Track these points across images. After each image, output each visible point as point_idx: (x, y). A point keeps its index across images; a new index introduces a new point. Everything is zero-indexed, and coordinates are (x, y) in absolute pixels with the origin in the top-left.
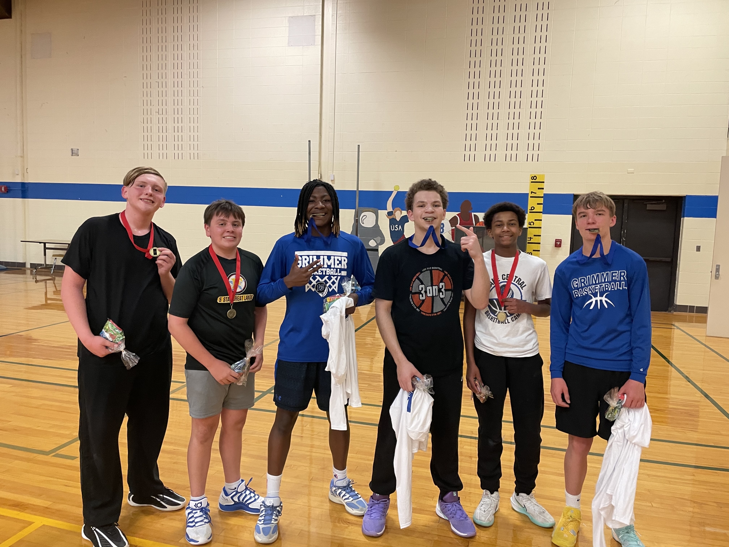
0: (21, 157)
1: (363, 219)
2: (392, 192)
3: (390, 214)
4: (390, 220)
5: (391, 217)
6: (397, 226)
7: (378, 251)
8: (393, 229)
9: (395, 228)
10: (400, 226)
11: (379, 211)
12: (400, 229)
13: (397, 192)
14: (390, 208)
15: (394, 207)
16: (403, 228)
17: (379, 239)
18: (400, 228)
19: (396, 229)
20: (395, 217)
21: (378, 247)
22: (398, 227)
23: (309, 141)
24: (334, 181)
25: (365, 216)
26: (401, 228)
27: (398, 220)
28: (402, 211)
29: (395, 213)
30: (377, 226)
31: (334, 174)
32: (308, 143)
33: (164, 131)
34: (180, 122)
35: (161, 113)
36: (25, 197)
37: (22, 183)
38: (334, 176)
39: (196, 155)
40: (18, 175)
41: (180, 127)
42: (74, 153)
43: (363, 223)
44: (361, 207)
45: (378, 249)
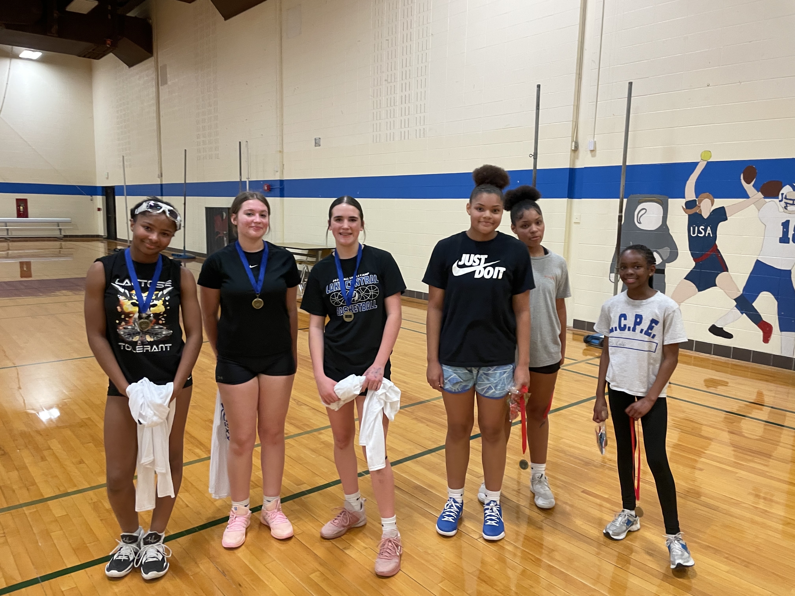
0: (280, 152)
1: (639, 215)
2: (697, 164)
3: (690, 205)
4: (690, 216)
5: (692, 211)
6: (703, 227)
7: (664, 273)
8: (694, 233)
9: (700, 232)
10: (709, 228)
11: (670, 200)
12: (709, 233)
13: (706, 163)
14: (690, 193)
15: (699, 191)
16: (714, 231)
17: (666, 251)
18: (708, 232)
19: (701, 233)
20: (701, 210)
21: (665, 266)
22: (705, 230)
23: (539, 86)
24: (596, 152)
25: (644, 211)
26: (710, 232)
27: (706, 215)
28: (715, 199)
29: (699, 203)
30: (664, 227)
31: (595, 140)
32: (536, 89)
33: (392, 104)
34: (407, 89)
35: (389, 81)
36: (282, 195)
37: (280, 180)
38: (595, 143)
39: (422, 132)
40: (277, 171)
41: (407, 96)
42: (317, 143)
43: (640, 223)
44: (639, 194)
45: (664, 270)
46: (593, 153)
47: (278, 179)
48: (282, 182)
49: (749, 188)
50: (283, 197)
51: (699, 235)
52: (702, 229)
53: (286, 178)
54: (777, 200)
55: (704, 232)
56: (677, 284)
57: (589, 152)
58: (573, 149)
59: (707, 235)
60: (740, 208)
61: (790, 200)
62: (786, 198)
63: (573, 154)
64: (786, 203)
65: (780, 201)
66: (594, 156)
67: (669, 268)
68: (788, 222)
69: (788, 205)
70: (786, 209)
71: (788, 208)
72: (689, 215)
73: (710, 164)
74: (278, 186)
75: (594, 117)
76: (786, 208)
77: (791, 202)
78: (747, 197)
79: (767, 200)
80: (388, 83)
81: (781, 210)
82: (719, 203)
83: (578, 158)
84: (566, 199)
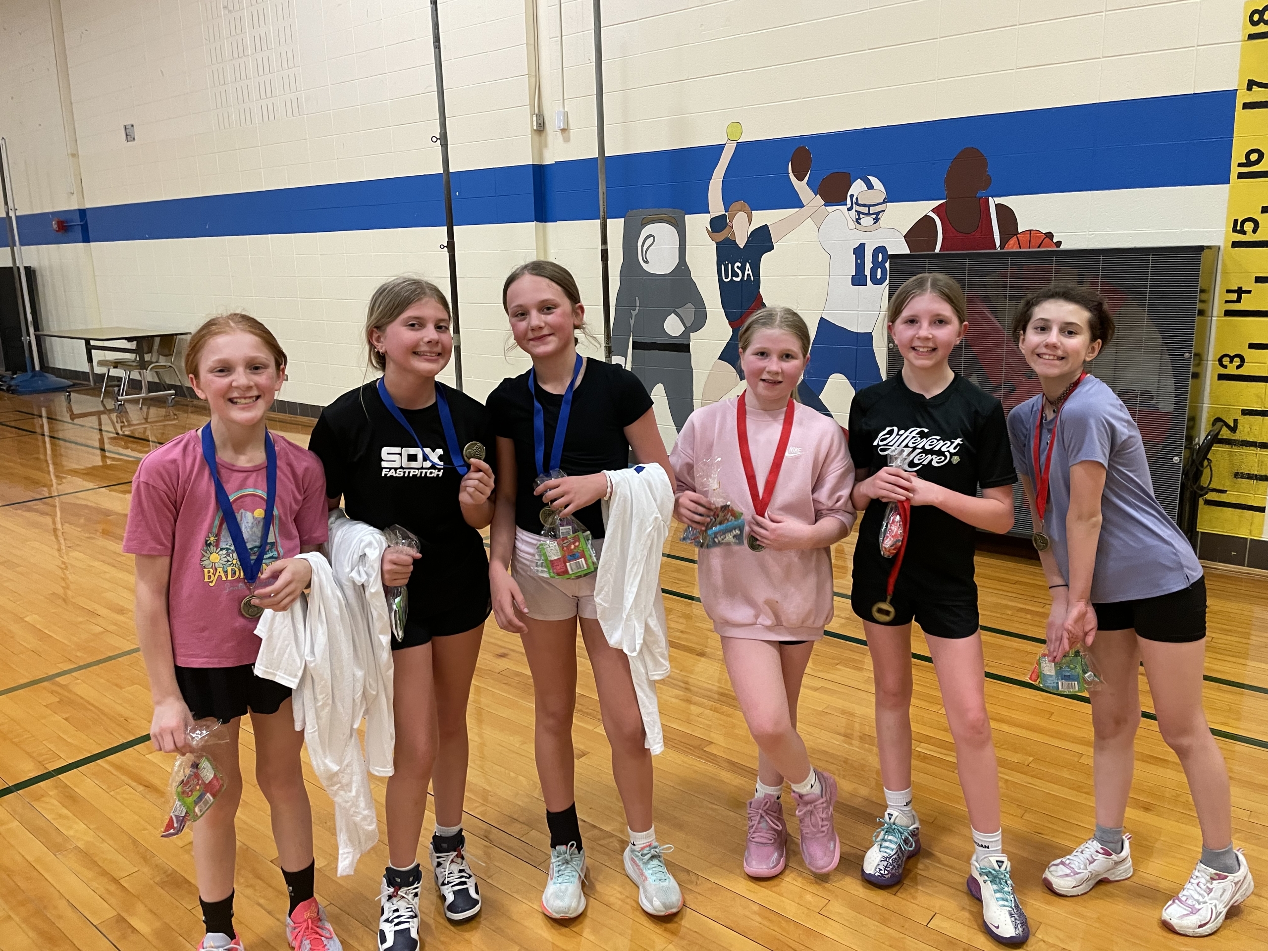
0: (73, 155)
1: (646, 247)
2: (722, 147)
3: (718, 225)
4: (719, 246)
5: (721, 236)
6: (740, 265)
7: (689, 351)
9: (735, 274)
10: (748, 265)
11: (686, 217)
12: (748, 275)
13: (735, 144)
14: (716, 205)
15: (727, 199)
16: (756, 270)
17: (689, 310)
18: (747, 272)
19: (738, 276)
20: (734, 234)
21: (689, 338)
22: (743, 269)
24: (569, 132)
25: (652, 239)
26: (750, 272)
27: (741, 242)
28: (753, 212)
29: (731, 221)
30: (682, 269)
31: (566, 110)
33: (241, 54)
34: (262, 23)
35: (231, 8)
36: (86, 240)
37: (79, 210)
38: (566, 115)
39: (295, 105)
40: (73, 194)
41: (263, 35)
42: (129, 134)
43: (647, 262)
44: (642, 208)
45: (689, 345)
46: (566, 134)
47: (76, 207)
48: (82, 212)
49: (801, 187)
50: (88, 241)
51: (734, 279)
52: (738, 267)
53: (88, 205)
54: (844, 208)
55: (741, 273)
56: (710, 369)
57: (559, 133)
58: (535, 128)
59: (745, 279)
60: (790, 226)
61: (864, 206)
62: (857, 204)
63: (536, 137)
64: (859, 213)
65: (849, 209)
66: (567, 140)
67: (696, 341)
68: (862, 246)
69: (862, 216)
70: (859, 223)
71: (862, 221)
72: (717, 243)
73: (742, 147)
74: (77, 221)
75: (560, 67)
76: (858, 221)
77: (865, 210)
78: (800, 205)
79: (830, 209)
80: (230, 12)
81: (852, 225)
82: (761, 218)
83: (546, 146)
84: (533, 224)
